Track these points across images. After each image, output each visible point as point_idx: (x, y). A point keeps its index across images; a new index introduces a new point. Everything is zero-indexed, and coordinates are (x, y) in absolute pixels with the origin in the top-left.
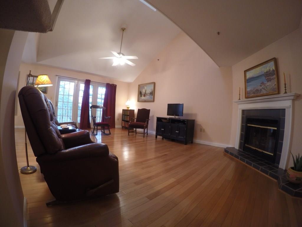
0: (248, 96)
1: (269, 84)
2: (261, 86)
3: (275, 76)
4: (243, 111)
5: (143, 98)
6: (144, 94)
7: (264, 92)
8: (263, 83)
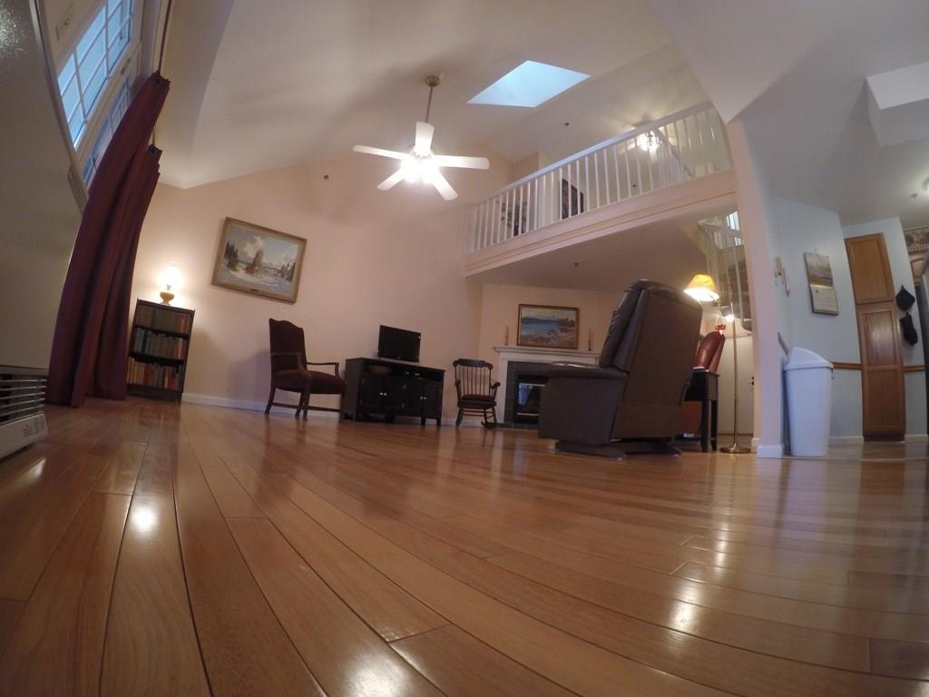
0: (522, 342)
1: (563, 334)
2: (549, 334)
3: (574, 328)
4: (511, 364)
5: (240, 274)
6: (251, 262)
7: (555, 343)
8: (553, 331)
